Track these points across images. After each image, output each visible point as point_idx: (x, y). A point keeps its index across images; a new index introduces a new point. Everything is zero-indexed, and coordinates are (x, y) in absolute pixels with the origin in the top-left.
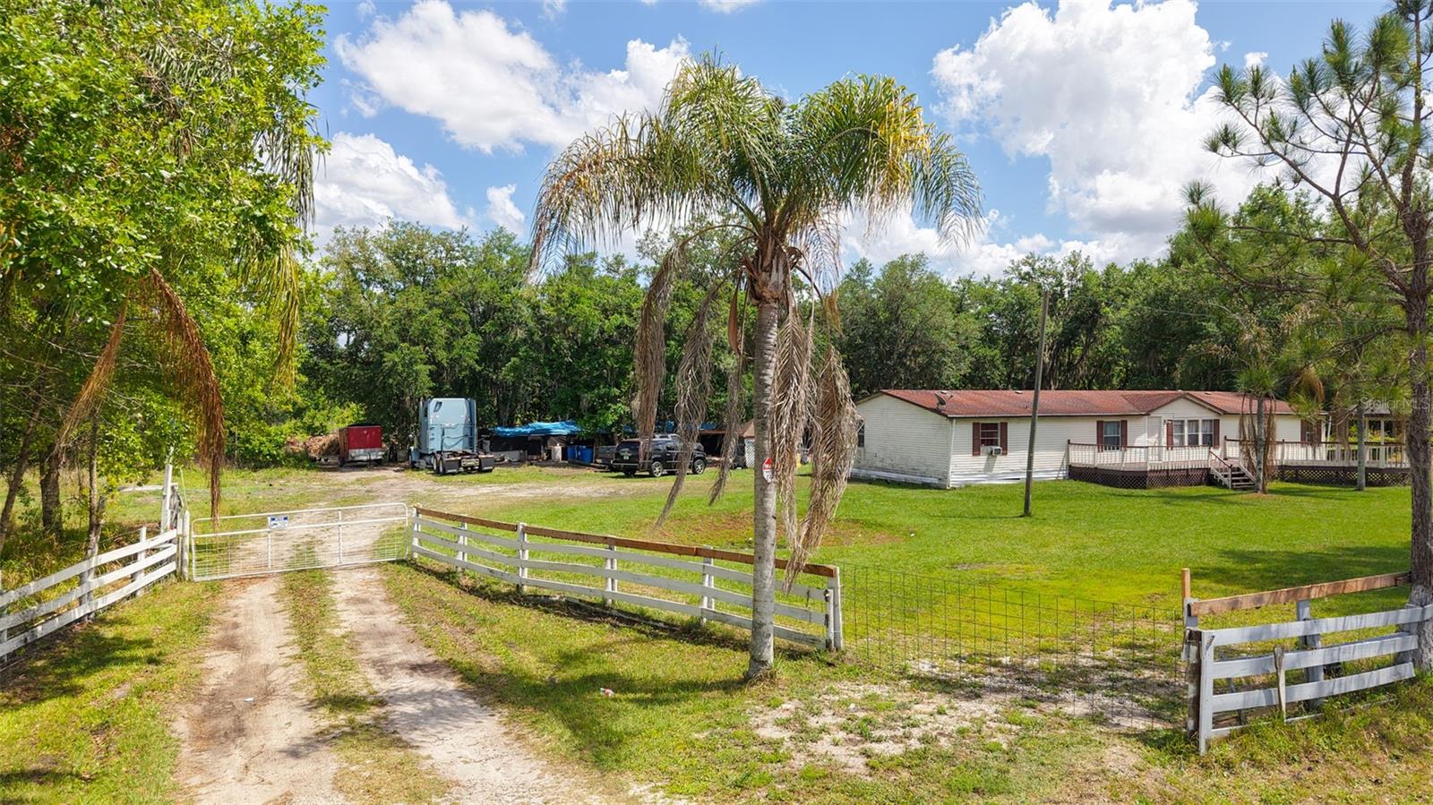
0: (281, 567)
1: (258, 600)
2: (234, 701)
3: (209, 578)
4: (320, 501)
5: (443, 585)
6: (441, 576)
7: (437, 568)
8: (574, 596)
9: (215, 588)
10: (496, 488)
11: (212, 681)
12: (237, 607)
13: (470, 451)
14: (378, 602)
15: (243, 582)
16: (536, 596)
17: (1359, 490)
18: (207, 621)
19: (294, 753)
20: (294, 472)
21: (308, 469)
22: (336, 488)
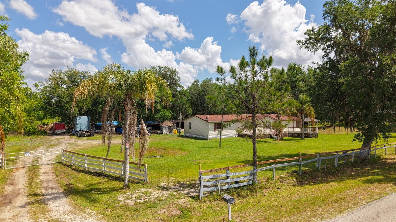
0: (29, 165)
1: (21, 173)
2: (11, 197)
3: (9, 168)
4: (44, 145)
5: (68, 168)
6: (68, 166)
7: (68, 164)
8: (97, 171)
9: (11, 170)
10: (93, 141)
11: (6, 192)
12: (15, 175)
13: (88, 131)
14: (50, 173)
15: (18, 169)
16: (88, 171)
17: (303, 139)
18: (7, 179)
19: (22, 207)
20: (39, 136)
21: (44, 135)
22: (50, 141)
